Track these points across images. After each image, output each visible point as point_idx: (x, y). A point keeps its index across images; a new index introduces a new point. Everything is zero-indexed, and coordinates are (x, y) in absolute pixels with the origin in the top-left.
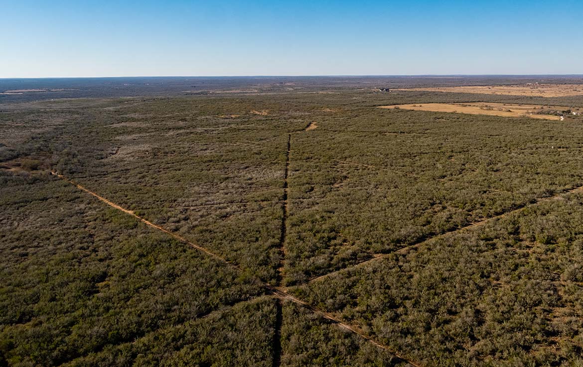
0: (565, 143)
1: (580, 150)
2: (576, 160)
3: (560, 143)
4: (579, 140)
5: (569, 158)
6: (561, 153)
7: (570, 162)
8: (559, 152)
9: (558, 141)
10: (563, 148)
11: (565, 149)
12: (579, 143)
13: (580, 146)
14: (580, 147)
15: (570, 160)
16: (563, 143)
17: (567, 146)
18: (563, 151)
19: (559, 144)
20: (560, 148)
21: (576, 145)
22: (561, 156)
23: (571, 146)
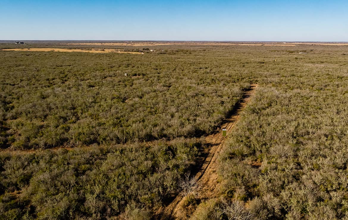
0: (142, 70)
1: (158, 77)
2: (155, 91)
3: (137, 70)
4: (157, 66)
5: (145, 89)
6: (135, 82)
7: (147, 96)
8: (133, 80)
9: (135, 68)
10: (139, 75)
12: (157, 69)
13: (159, 72)
15: (146, 92)
16: (140, 69)
17: (144, 72)
18: (138, 79)
19: (134, 71)
20: (135, 75)
21: (154, 71)
22: (134, 86)
23: (148, 72)
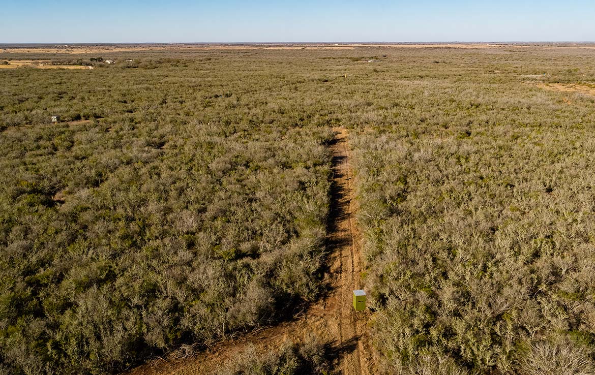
0: (93, 104)
1: (132, 120)
2: (130, 162)
3: (81, 105)
4: (124, 95)
5: (104, 158)
6: (77, 137)
7: (111, 179)
8: (73, 132)
9: (75, 101)
10: (87, 117)
11: (91, 121)
12: (125, 102)
13: (130, 108)
14: (131, 112)
15: (107, 167)
16: (87, 103)
17: (97, 111)
18: (85, 129)
19: (75, 107)
20: (78, 118)
21: (120, 107)
22: (76, 150)
23: (107, 110)
